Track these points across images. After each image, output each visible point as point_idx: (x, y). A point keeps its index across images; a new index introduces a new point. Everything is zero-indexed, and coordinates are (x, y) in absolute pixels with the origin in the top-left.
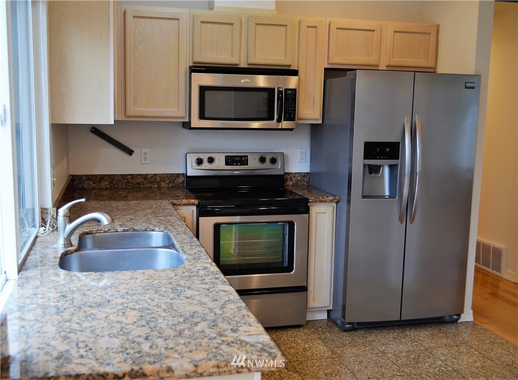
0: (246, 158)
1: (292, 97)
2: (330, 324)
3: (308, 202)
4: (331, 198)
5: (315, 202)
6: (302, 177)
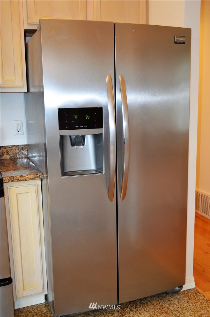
3: (3, 183)
4: (31, 176)
5: (12, 182)
6: (20, 149)
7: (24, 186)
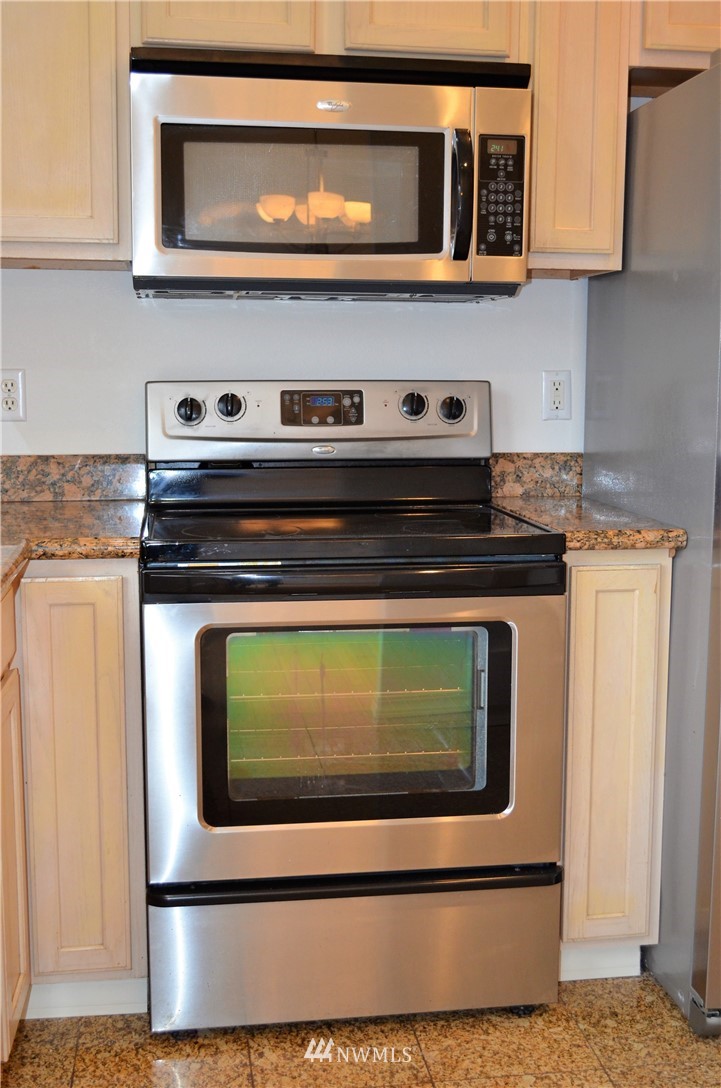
0: (356, 399)
1: (506, 165)
2: (649, 999)
3: (564, 550)
4: (651, 536)
5: (592, 548)
6: (557, 468)
7: (621, 568)
